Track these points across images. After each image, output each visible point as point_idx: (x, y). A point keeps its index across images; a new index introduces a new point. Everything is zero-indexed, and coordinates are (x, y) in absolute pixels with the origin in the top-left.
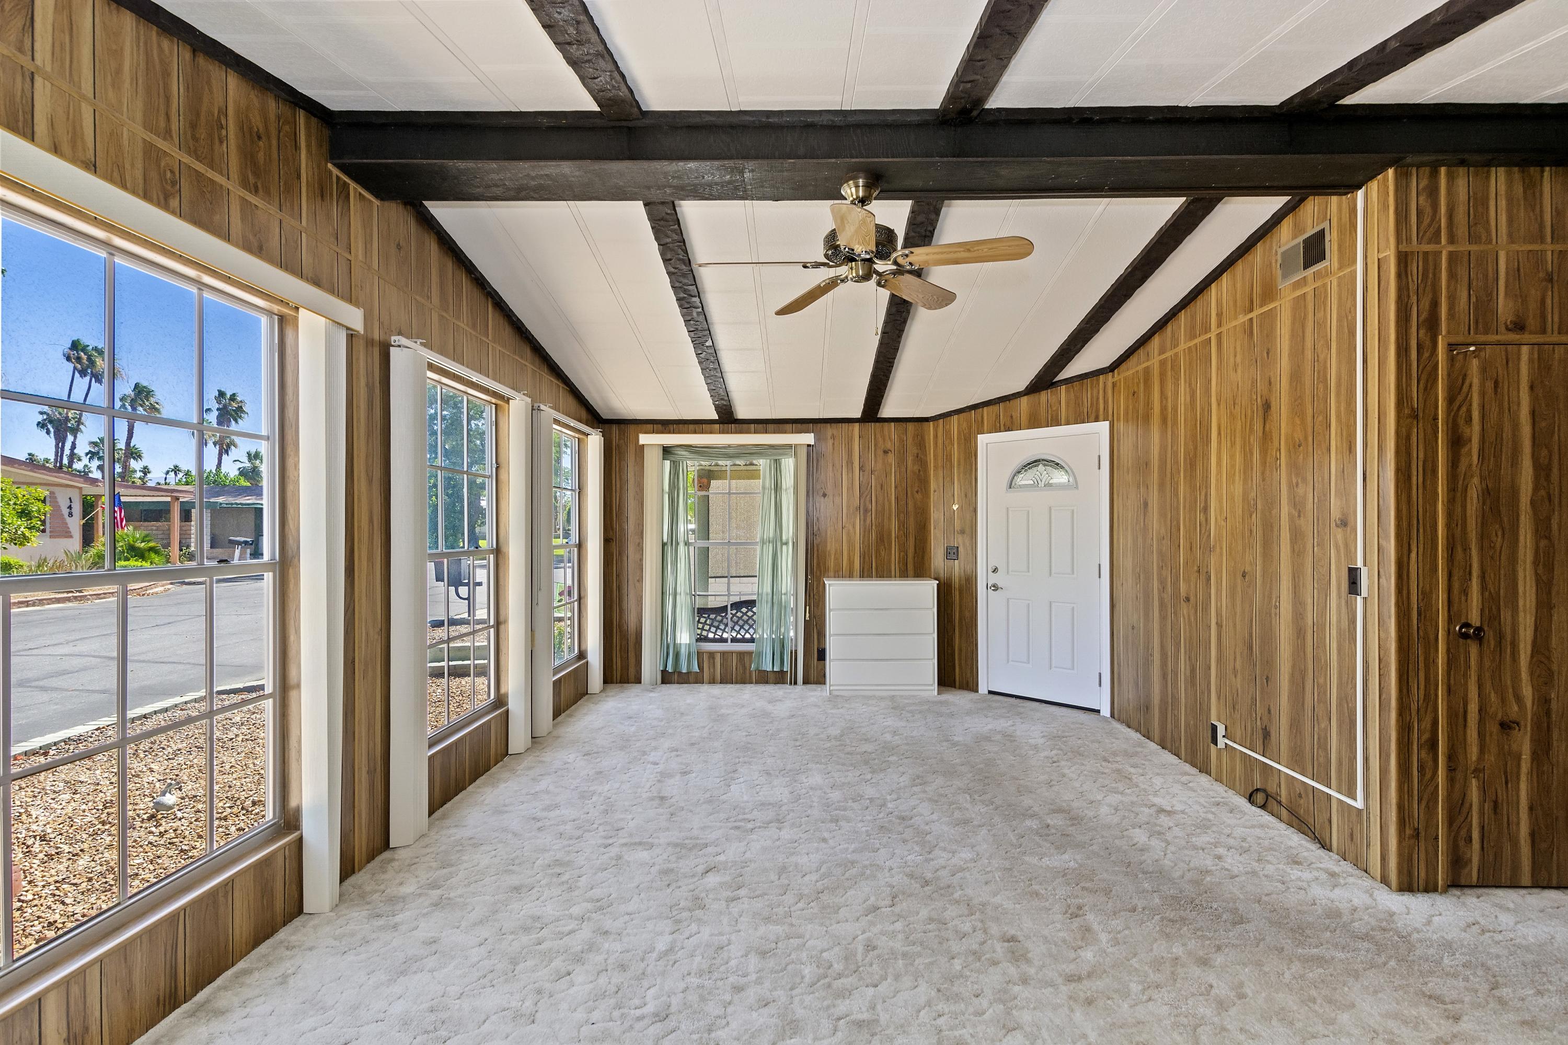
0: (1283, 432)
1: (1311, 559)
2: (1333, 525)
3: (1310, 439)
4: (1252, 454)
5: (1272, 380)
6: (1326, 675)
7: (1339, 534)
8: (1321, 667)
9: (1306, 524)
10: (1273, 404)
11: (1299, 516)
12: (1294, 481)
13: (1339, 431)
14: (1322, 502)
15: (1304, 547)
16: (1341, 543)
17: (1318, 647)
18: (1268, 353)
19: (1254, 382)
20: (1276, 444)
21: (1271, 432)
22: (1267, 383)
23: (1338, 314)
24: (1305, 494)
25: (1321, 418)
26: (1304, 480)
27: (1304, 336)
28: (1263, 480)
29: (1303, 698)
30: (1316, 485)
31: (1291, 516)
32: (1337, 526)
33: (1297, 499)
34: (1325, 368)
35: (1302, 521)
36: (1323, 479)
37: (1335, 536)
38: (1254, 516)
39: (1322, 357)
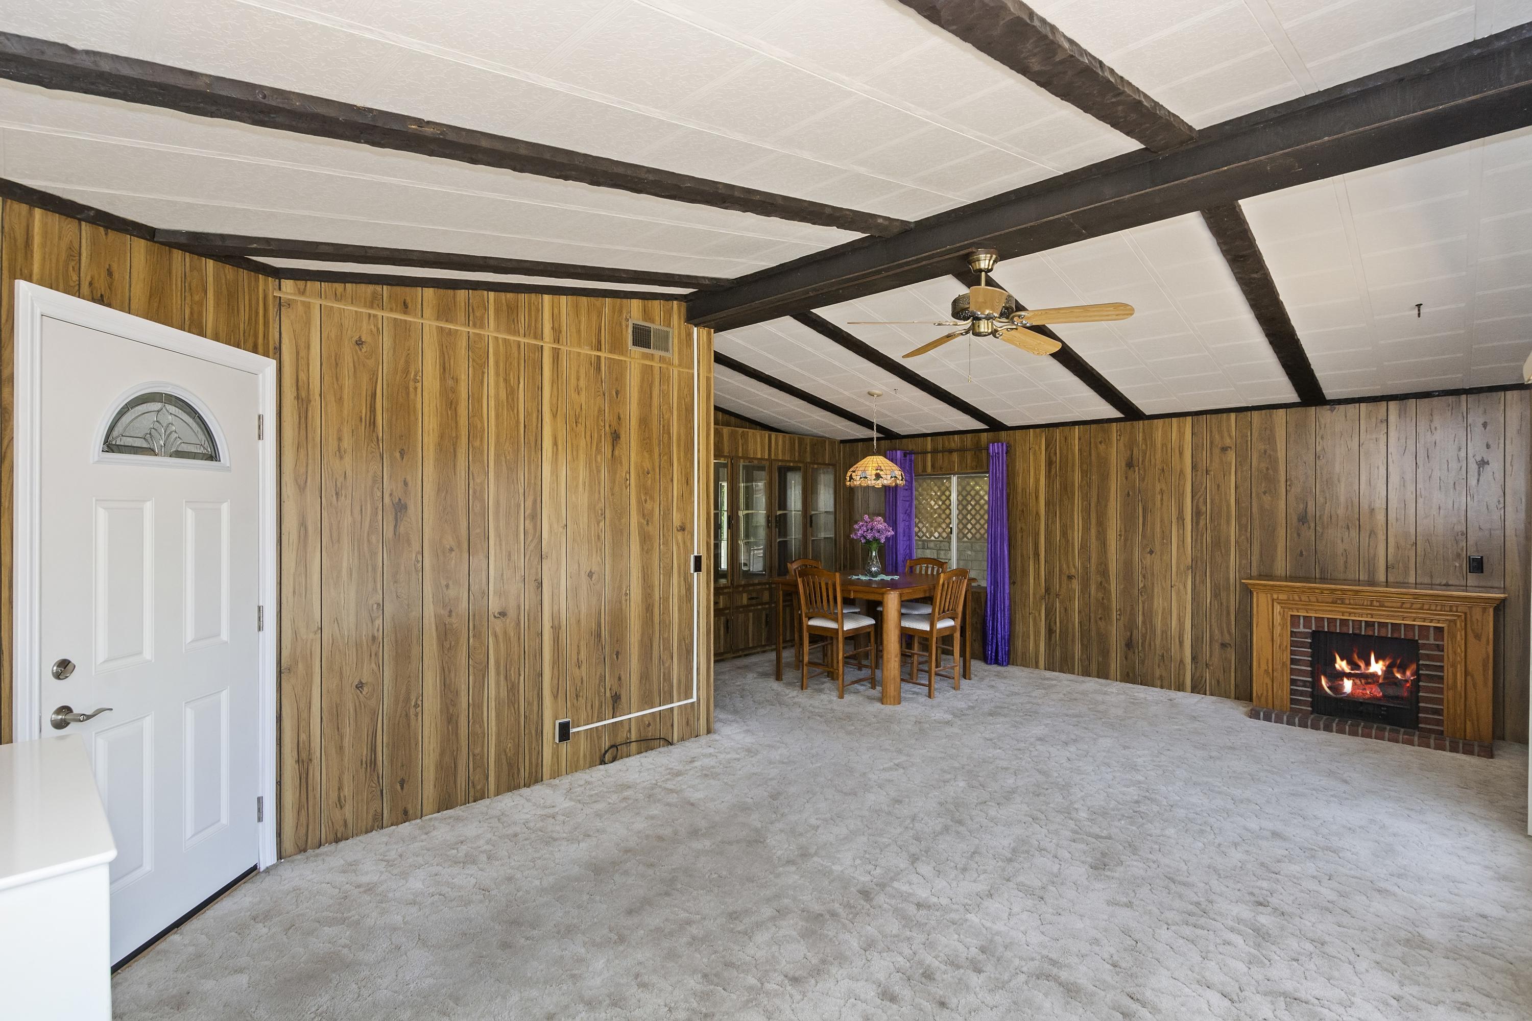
0: (632, 459)
1: (657, 554)
2: (675, 529)
3: (657, 470)
4: (599, 471)
5: (622, 416)
6: (669, 629)
7: (679, 536)
8: (665, 625)
9: (654, 530)
10: (623, 436)
11: (648, 524)
12: (643, 498)
13: (679, 469)
14: (666, 514)
15: (652, 547)
16: (680, 541)
17: (663, 613)
18: (617, 394)
19: (601, 411)
20: (626, 468)
21: (620, 457)
22: (616, 418)
23: (678, 394)
24: (653, 508)
25: (665, 458)
26: (652, 498)
27: (651, 393)
28: (613, 494)
29: (652, 653)
30: (662, 502)
31: (640, 526)
32: (678, 530)
33: (645, 511)
34: (669, 425)
35: (650, 528)
36: (668, 499)
37: (676, 537)
38: (602, 524)
39: (666, 417)
